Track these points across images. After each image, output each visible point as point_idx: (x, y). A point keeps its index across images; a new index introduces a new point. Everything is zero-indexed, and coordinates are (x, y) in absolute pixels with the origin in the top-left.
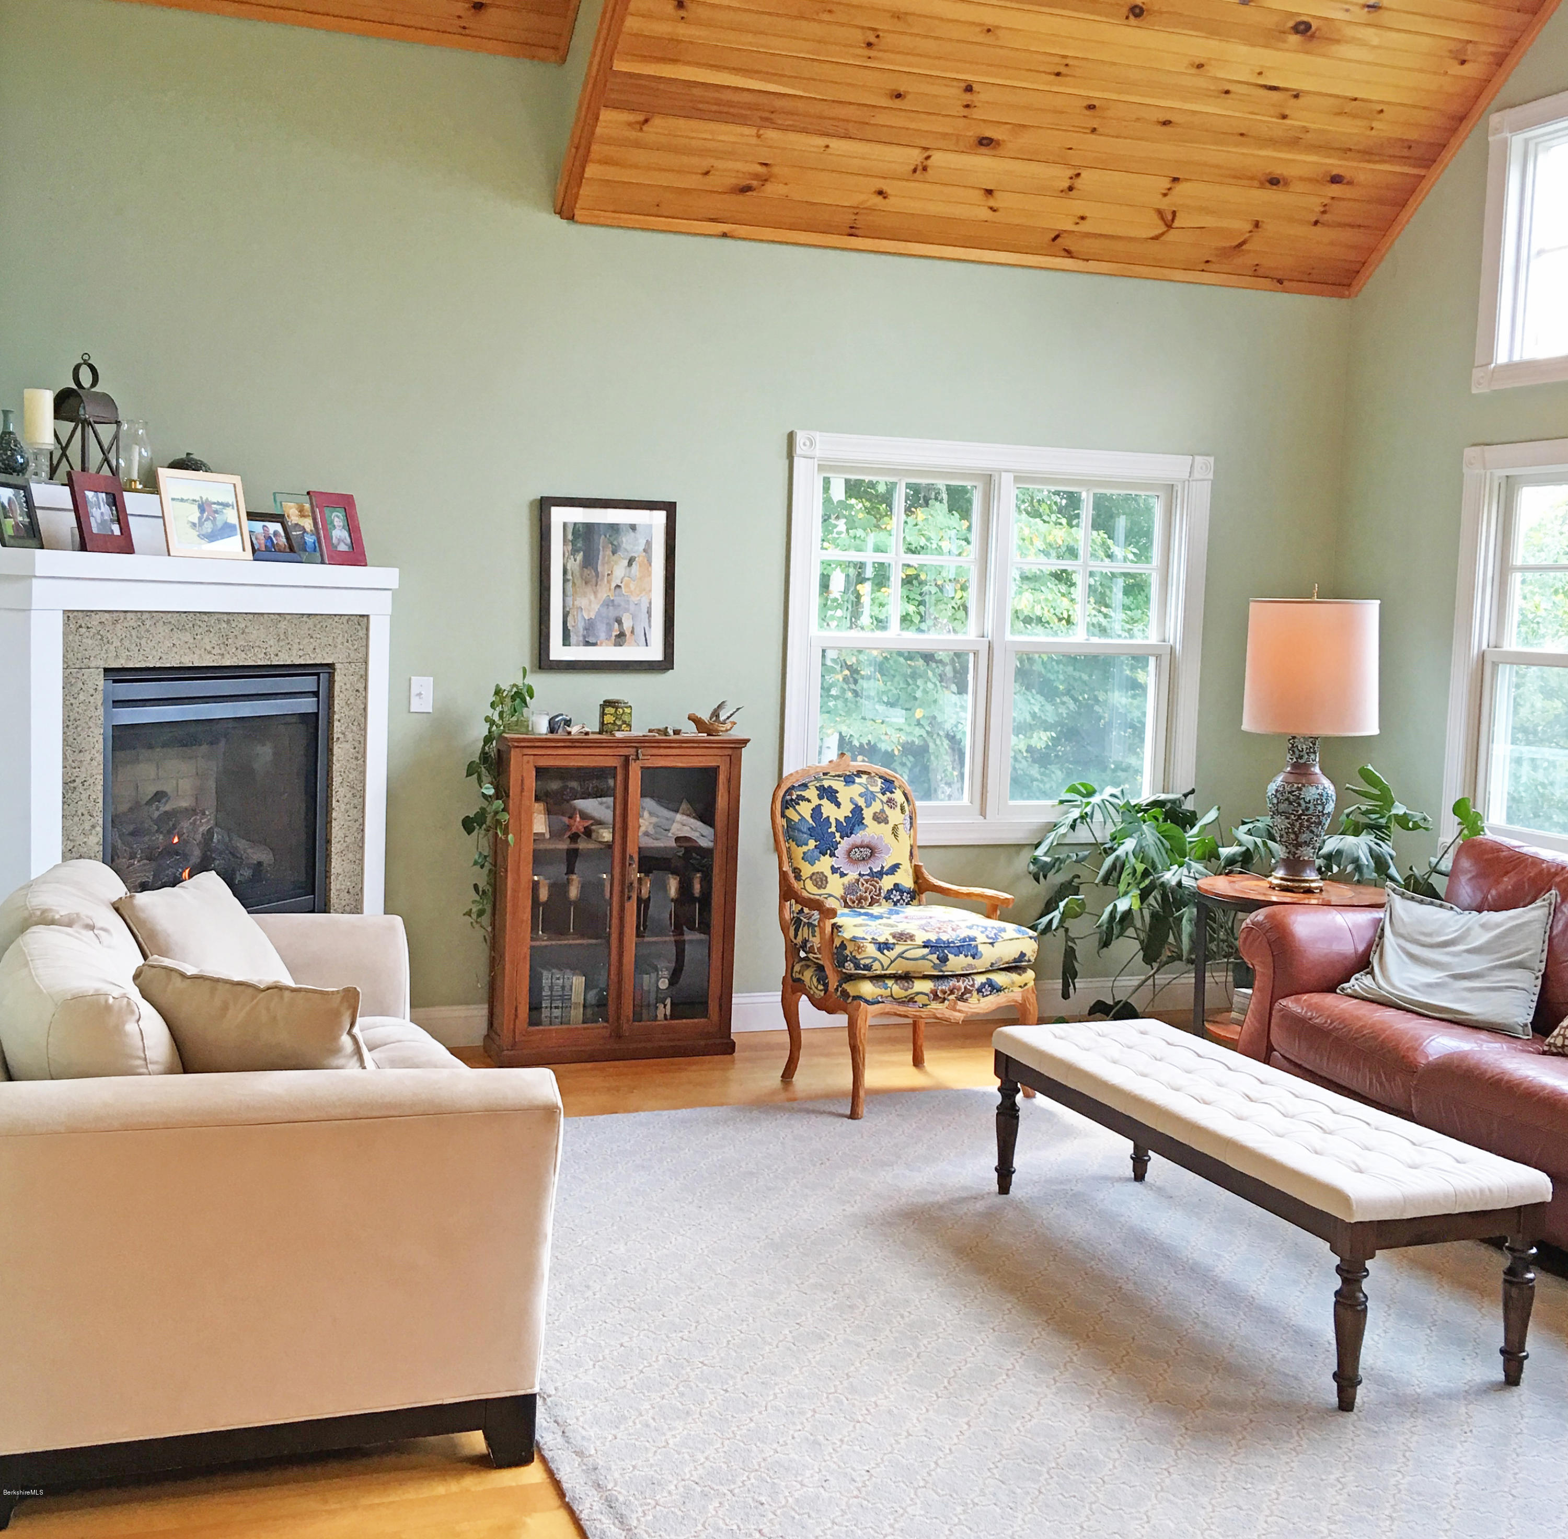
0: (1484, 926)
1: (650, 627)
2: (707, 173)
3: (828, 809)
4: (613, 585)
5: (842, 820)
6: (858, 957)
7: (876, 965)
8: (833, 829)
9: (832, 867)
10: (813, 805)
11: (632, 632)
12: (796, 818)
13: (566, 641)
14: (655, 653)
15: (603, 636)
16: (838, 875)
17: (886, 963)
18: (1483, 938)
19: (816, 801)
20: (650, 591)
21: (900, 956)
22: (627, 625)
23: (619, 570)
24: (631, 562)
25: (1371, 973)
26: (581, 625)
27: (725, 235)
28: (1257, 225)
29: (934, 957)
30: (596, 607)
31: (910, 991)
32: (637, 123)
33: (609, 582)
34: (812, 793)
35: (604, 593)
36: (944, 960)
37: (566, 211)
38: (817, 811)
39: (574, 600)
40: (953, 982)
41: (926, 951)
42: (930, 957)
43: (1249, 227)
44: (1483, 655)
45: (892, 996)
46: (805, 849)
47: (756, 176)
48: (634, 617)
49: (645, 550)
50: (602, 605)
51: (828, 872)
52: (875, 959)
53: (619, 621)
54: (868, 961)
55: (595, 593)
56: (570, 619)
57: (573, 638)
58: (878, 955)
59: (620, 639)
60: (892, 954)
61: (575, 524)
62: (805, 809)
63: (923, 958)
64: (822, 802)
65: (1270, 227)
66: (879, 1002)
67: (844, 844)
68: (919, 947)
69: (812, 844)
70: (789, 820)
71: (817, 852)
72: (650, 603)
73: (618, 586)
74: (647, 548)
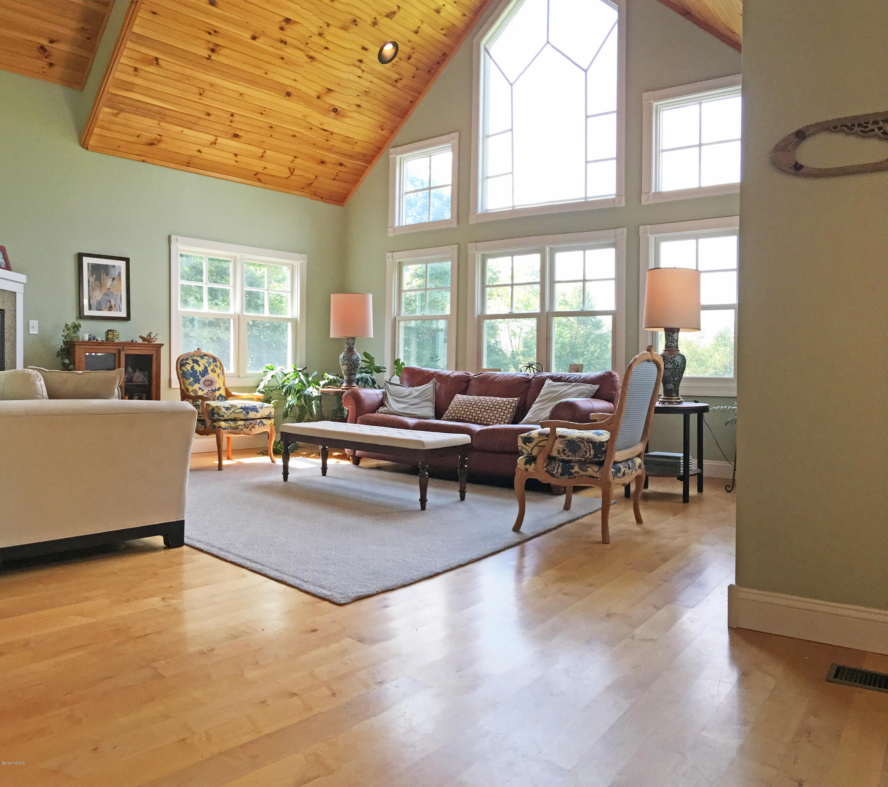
0: (415, 390)
1: (121, 304)
2: (138, 136)
3: (196, 367)
4: (107, 288)
5: (201, 371)
6: (219, 412)
7: (225, 416)
8: (198, 374)
9: (199, 388)
10: (191, 366)
11: (115, 306)
12: (186, 370)
13: (90, 309)
14: (123, 314)
15: (104, 307)
16: (201, 390)
17: (229, 414)
18: (415, 394)
19: (192, 364)
20: (121, 291)
21: (233, 412)
22: (113, 303)
23: (109, 283)
24: (114, 279)
25: (385, 406)
26: (95, 302)
27: (143, 161)
28: (316, 177)
29: (244, 412)
30: (101, 296)
31: (237, 424)
32: (115, 113)
33: (106, 287)
34: (190, 361)
35: (104, 291)
36: (248, 413)
37: (84, 145)
38: (192, 368)
39: (92, 293)
40: (250, 421)
41: (242, 410)
42: (243, 412)
43: (314, 177)
44: (395, 318)
45: (230, 426)
46: (189, 381)
47: (156, 139)
48: (115, 300)
49: (118, 275)
50: (104, 295)
51: (198, 389)
52: (225, 413)
53: (110, 302)
54: (223, 414)
55: (100, 291)
56: (91, 300)
57: (92, 308)
58: (226, 411)
59: (110, 308)
60: (231, 411)
61: (92, 264)
62: (188, 367)
63: (241, 412)
64: (194, 365)
65: (321, 179)
66: (226, 429)
67: (202, 380)
68: (239, 409)
69: (192, 379)
70: (183, 371)
71: (193, 382)
72: (121, 295)
73: (109, 288)
74: (120, 274)
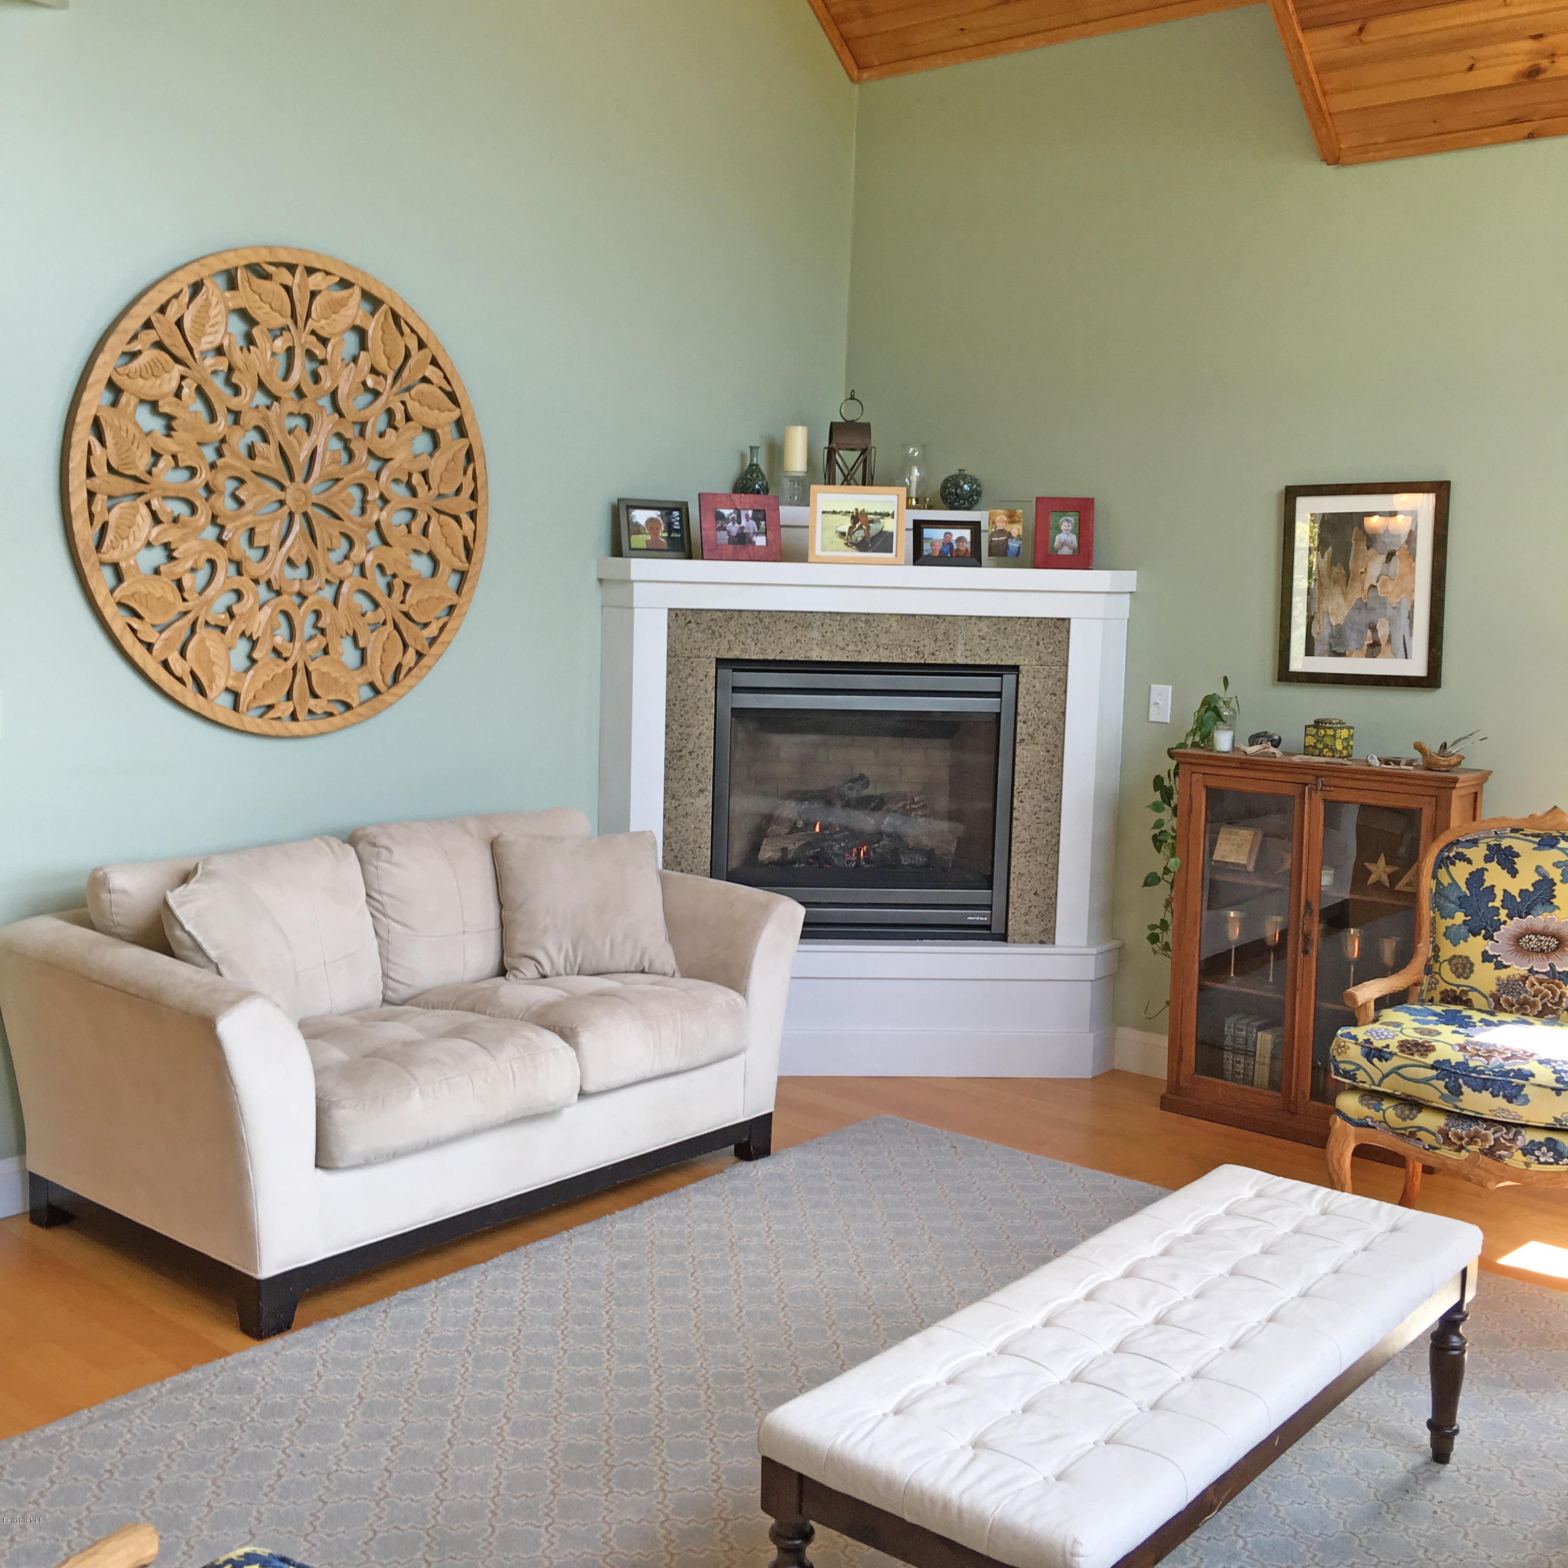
1: (1411, 635)
2: (1471, 68)
3: (1496, 876)
4: (1367, 586)
5: (1515, 893)
6: (1338, 1059)
7: (1361, 1076)
8: (1497, 903)
9: (1485, 953)
10: (1473, 868)
11: (1389, 641)
12: (1446, 881)
13: (1309, 651)
14: (1417, 666)
15: (1353, 645)
16: (1492, 965)
17: (1377, 1076)
19: (1479, 863)
20: (1413, 591)
21: (1395, 1070)
22: (1383, 632)
23: (1375, 567)
24: (1391, 555)
26: (1326, 632)
27: (1531, 136)
29: (1441, 1084)
30: (1345, 611)
31: (1409, 1123)
32: (1353, 34)
33: (1363, 583)
34: (1477, 854)
35: (1356, 594)
36: (1456, 1092)
37: (1333, 158)
38: (1477, 877)
39: (1320, 603)
40: (1481, 1128)
41: (1434, 1073)
42: (1434, 1082)
45: (1385, 1122)
46: (1449, 922)
48: (1391, 622)
49: (1407, 542)
50: (1354, 609)
51: (1476, 958)
52: (1359, 1067)
53: (1374, 629)
54: (1350, 1067)
55: (1345, 594)
56: (1314, 625)
57: (1318, 648)
58: (1364, 1062)
59: (1374, 649)
60: (1386, 1066)
61: (1324, 514)
62: (1461, 872)
63: (1426, 1081)
64: (1487, 866)
66: (1369, 1126)
67: (1513, 926)
68: (1426, 1066)
69: (1460, 917)
70: (1439, 883)
71: (1464, 930)
72: (1413, 606)
73: (1373, 587)
74: (1412, 537)
